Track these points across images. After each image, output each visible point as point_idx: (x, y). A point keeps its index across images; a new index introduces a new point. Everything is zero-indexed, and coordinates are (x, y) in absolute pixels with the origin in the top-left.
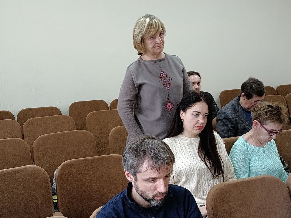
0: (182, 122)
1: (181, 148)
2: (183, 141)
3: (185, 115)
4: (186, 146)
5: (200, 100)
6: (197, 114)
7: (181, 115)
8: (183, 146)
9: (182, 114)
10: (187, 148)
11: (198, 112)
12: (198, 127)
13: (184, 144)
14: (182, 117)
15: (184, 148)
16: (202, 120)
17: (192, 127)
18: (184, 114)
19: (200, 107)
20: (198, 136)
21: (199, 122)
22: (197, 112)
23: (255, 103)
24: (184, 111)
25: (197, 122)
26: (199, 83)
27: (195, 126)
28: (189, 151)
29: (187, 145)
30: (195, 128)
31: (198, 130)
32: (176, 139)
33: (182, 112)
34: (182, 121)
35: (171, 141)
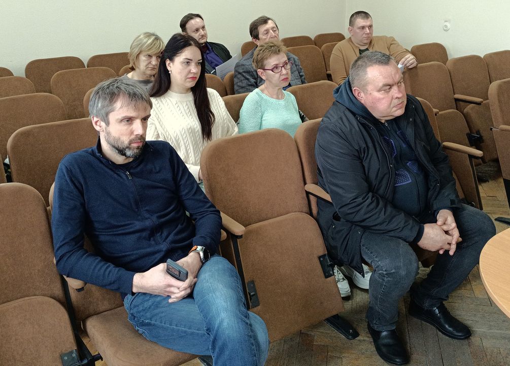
3: (173, 64)
4: (175, 104)
5: (190, 45)
6: (188, 62)
7: (167, 65)
9: (169, 64)
10: (177, 107)
11: (189, 59)
12: (191, 78)
14: (169, 68)
16: (195, 69)
17: (184, 79)
18: (171, 64)
19: (190, 53)
20: (190, 90)
21: (191, 72)
22: (187, 59)
24: (171, 59)
25: (190, 72)
26: (203, 27)
27: (187, 77)
30: (188, 80)
31: (191, 81)
32: (162, 100)
33: (168, 62)
34: (170, 72)
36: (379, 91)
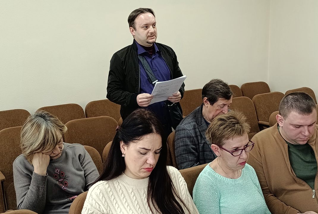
0: (124, 158)
1: (123, 195)
2: (126, 185)
3: (127, 148)
4: (130, 192)
5: (149, 131)
7: (121, 147)
8: (125, 192)
10: (132, 196)
11: (146, 149)
12: (146, 168)
13: (126, 189)
14: (122, 150)
15: (126, 195)
16: (151, 160)
17: (138, 168)
21: (148, 162)
23: (221, 110)
24: (127, 143)
25: (146, 162)
27: (143, 167)
28: (134, 200)
29: (131, 190)
30: (143, 170)
33: (122, 144)
34: (123, 156)
35: (107, 185)
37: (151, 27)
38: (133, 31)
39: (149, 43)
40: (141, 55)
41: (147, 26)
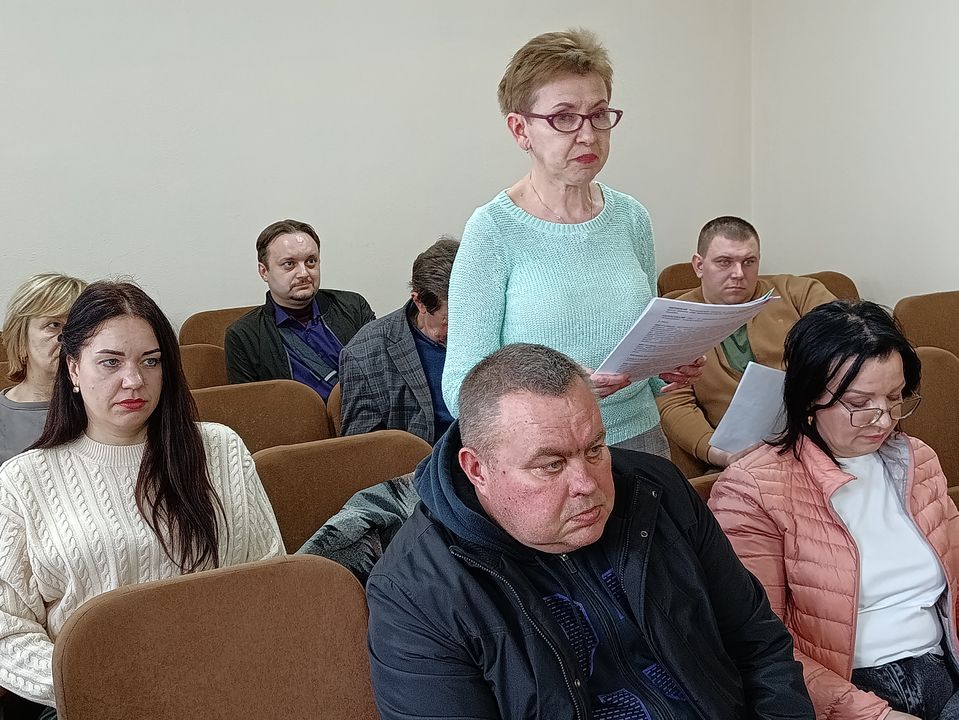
2: (85, 458)
7: (70, 371)
8: (80, 474)
9: (74, 366)
10: (96, 482)
11: (115, 353)
12: (124, 402)
13: (85, 468)
14: (74, 379)
15: (84, 480)
27: (114, 401)
30: (116, 408)
31: (128, 412)
33: (71, 362)
34: (76, 389)
36: (528, 467)
37: (302, 264)
38: (264, 270)
39: (296, 300)
40: (283, 325)
41: (292, 262)
